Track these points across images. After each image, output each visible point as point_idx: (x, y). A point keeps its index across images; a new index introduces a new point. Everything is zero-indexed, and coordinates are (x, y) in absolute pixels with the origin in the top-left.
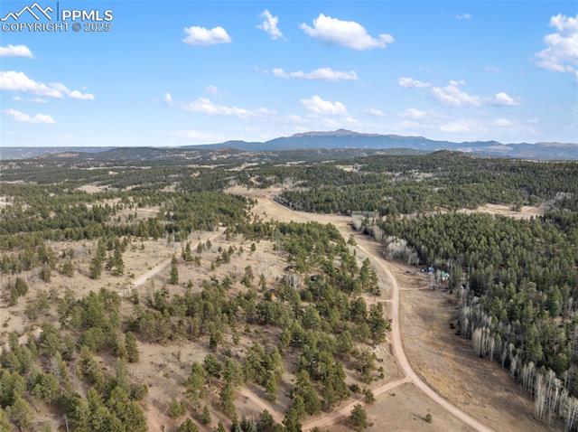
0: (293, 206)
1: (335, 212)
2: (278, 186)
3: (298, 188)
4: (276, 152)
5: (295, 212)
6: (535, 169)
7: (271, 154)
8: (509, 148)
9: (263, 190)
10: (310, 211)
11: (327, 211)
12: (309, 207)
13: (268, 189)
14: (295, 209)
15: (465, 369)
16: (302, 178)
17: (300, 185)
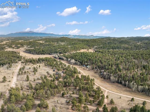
0: (32, 53)
1: (47, 54)
2: (23, 48)
3: (29, 48)
4: (13, 38)
5: (34, 55)
6: (87, 41)
7: (11, 38)
8: (73, 36)
9: (18, 49)
10: (39, 54)
11: (44, 54)
12: (38, 53)
13: (19, 49)
14: (34, 54)
15: (113, 86)
16: (29, 45)
17: (29, 47)
